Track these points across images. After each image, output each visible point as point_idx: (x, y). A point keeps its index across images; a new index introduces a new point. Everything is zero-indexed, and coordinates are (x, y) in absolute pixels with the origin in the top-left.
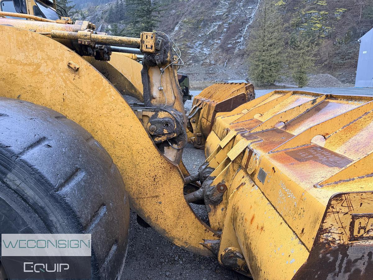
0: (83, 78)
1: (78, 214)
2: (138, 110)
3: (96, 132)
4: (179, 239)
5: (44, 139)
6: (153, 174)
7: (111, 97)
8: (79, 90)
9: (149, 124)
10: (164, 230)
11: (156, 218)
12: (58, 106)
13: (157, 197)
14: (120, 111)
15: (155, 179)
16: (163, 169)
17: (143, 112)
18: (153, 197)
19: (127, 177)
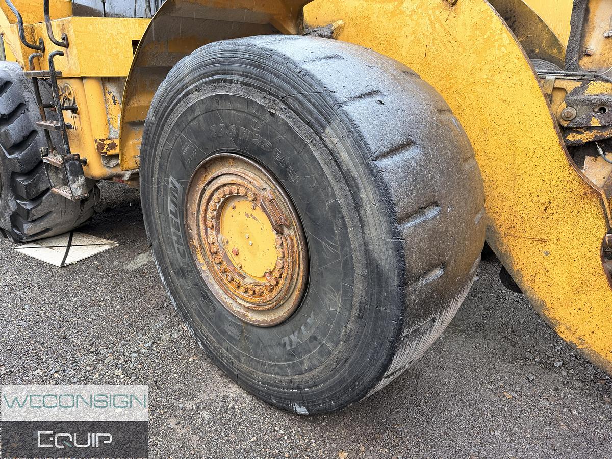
0: (462, 17)
1: (395, 199)
2: (547, 77)
3: (463, 111)
4: (568, 329)
5: (378, 92)
6: (545, 198)
7: (499, 49)
8: (450, 39)
9: (564, 105)
10: (543, 303)
11: (533, 278)
12: (415, 66)
13: (542, 241)
14: (509, 74)
15: (546, 207)
16: (569, 194)
17: (557, 81)
18: (536, 240)
19: (496, 194)
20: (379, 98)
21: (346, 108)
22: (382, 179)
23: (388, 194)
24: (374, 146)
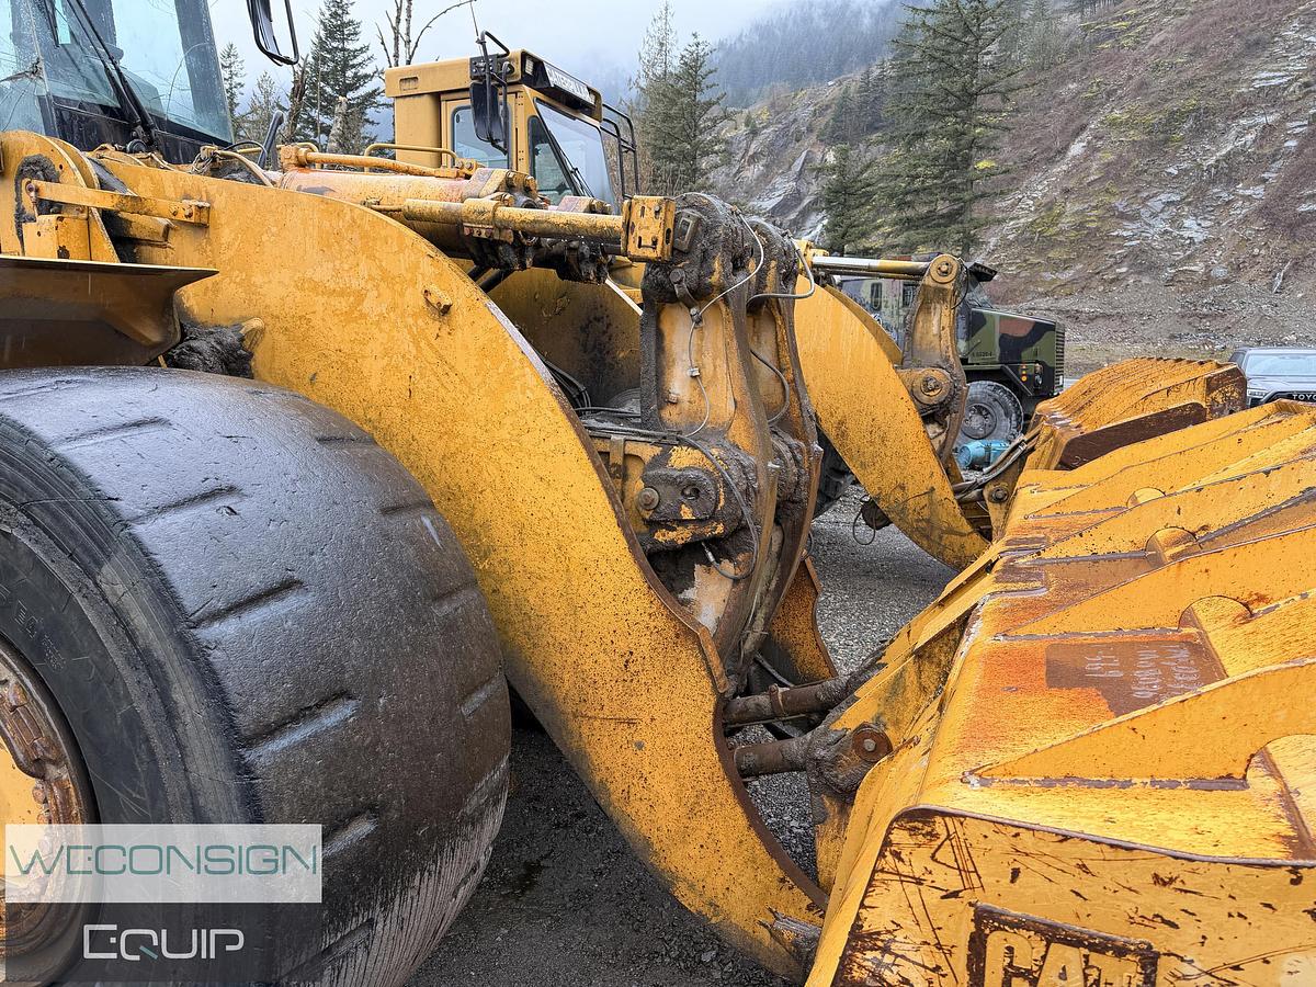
0: (460, 335)
1: (235, 700)
2: (613, 437)
3: (481, 493)
4: (691, 887)
5: (231, 490)
6: (622, 646)
7: (524, 393)
8: (447, 368)
9: (641, 484)
10: (648, 842)
11: (625, 794)
12: (395, 410)
13: (630, 722)
14: (543, 435)
15: (627, 662)
16: (654, 636)
17: (628, 444)
18: (620, 721)
19: (550, 640)
20: (230, 501)
21: (139, 529)
22: (209, 664)
23: (222, 691)
24: (191, 601)
